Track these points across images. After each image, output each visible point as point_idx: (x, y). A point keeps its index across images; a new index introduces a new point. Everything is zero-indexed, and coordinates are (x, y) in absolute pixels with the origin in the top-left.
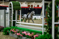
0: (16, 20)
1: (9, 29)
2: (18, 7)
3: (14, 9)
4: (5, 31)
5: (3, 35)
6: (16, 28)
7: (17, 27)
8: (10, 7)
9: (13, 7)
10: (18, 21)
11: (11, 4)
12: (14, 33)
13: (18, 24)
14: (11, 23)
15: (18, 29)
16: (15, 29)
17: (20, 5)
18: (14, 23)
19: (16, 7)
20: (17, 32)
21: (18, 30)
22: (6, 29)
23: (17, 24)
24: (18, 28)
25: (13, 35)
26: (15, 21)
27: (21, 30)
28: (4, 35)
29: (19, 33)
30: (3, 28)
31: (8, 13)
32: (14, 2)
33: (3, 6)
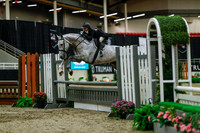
0: (174, 81)
1: (152, 112)
2: (178, 33)
3: (164, 41)
4: (141, 119)
5: (134, 130)
6: (176, 108)
7: (181, 102)
8: (153, 34)
9: (162, 34)
10: (180, 84)
11: (153, 26)
12: (169, 124)
13: (183, 92)
14: (159, 88)
15: (185, 111)
16: (174, 111)
17: (185, 28)
18: (169, 88)
19: (171, 35)
20: (180, 120)
21: (184, 114)
22: (141, 110)
23: (178, 92)
24: (184, 107)
25: (166, 129)
26: (172, 84)
27: (194, 113)
28: (138, 129)
29: (190, 125)
30: (132, 107)
31: (145, 57)
32: (165, 18)
33: (128, 35)
